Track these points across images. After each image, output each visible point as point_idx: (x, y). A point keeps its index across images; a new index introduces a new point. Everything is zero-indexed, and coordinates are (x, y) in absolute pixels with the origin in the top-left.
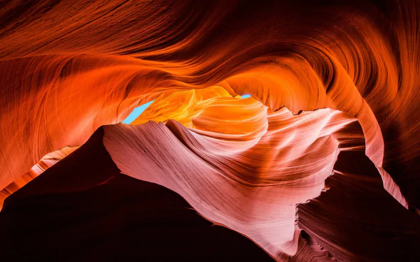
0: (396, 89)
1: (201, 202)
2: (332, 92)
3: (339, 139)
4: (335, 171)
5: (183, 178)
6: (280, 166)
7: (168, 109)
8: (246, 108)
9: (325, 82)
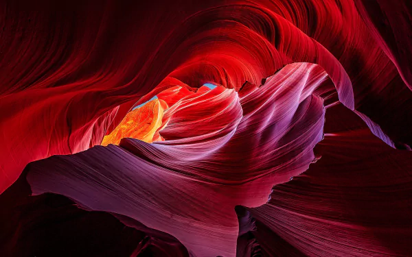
0: (340, 13)
1: (172, 216)
2: (282, 46)
3: (323, 96)
4: (325, 135)
5: (145, 196)
6: (267, 151)
7: (139, 131)
8: (216, 100)
9: (269, 37)
